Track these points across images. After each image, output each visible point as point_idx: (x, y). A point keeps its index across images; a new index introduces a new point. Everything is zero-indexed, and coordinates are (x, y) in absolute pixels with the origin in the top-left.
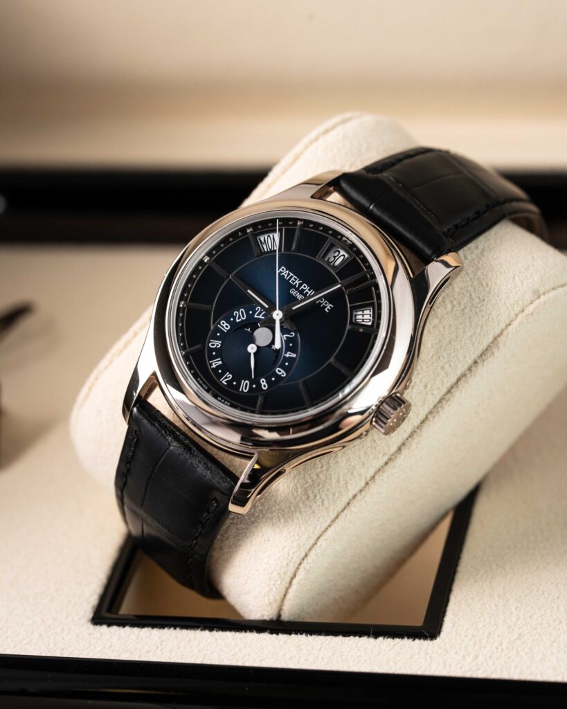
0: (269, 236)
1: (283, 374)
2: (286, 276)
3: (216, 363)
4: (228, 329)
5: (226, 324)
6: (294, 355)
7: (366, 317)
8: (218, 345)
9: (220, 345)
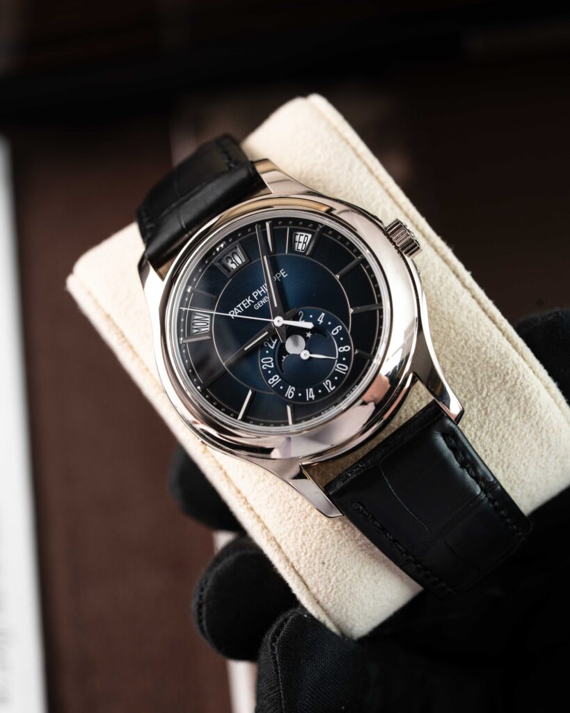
0: (193, 324)
1: (339, 328)
2: (239, 311)
3: (310, 394)
4: (278, 377)
5: (273, 379)
6: (323, 314)
7: (302, 240)
8: (292, 390)
9: (293, 388)
